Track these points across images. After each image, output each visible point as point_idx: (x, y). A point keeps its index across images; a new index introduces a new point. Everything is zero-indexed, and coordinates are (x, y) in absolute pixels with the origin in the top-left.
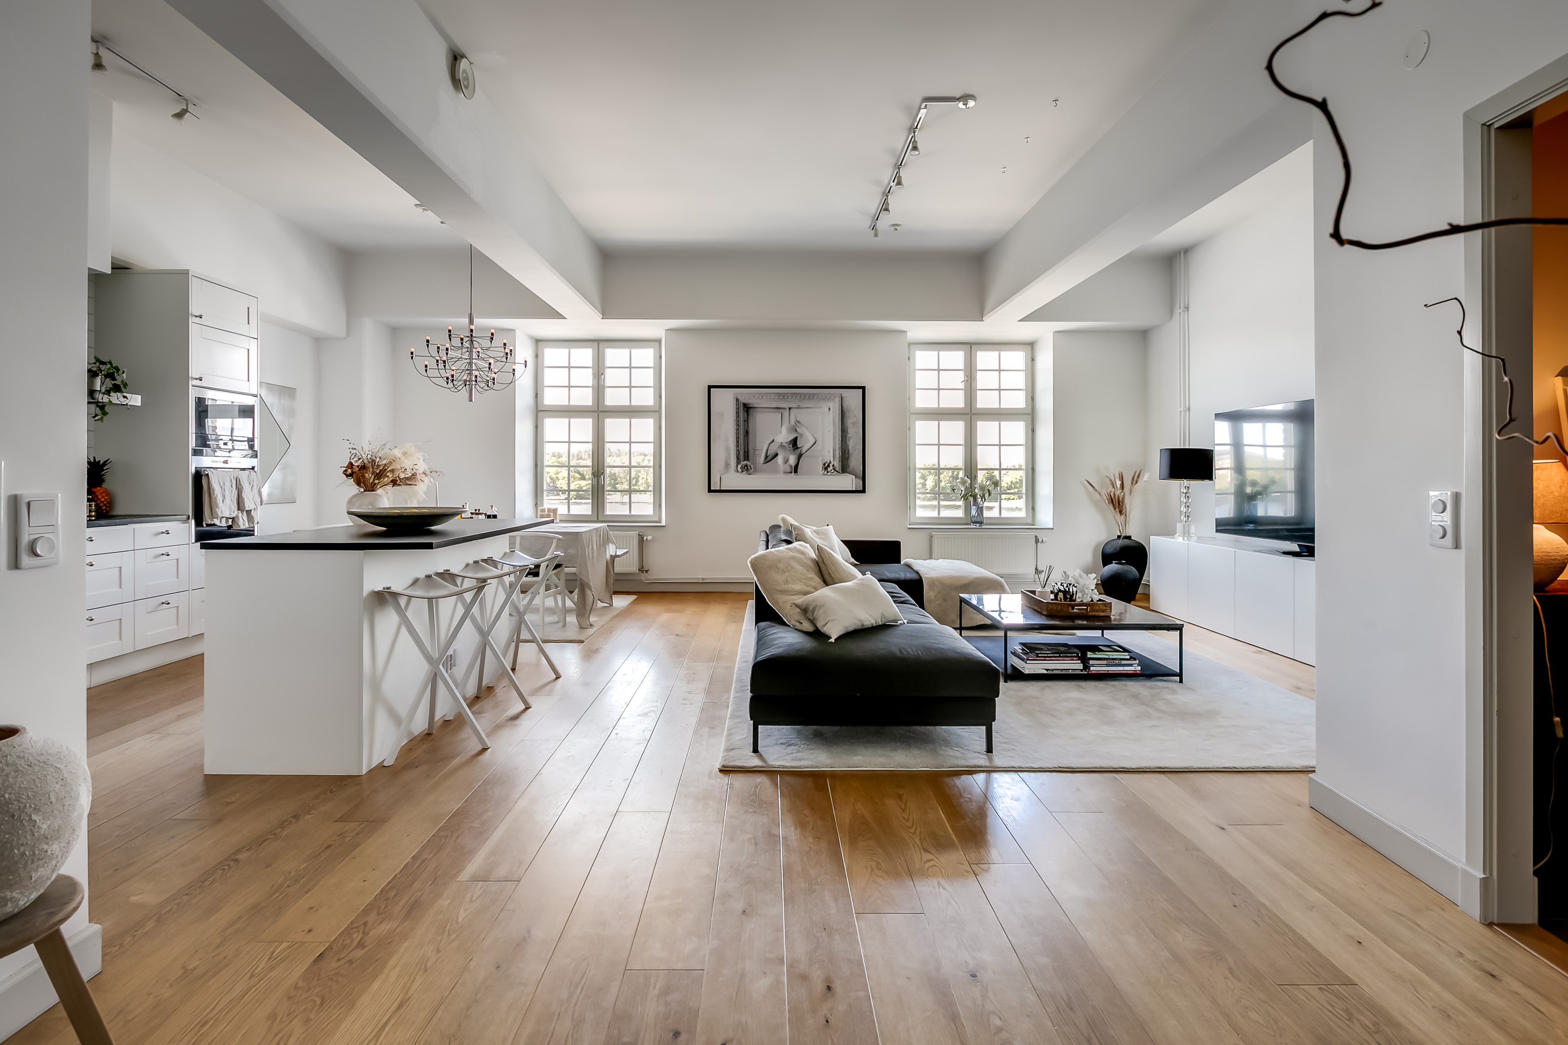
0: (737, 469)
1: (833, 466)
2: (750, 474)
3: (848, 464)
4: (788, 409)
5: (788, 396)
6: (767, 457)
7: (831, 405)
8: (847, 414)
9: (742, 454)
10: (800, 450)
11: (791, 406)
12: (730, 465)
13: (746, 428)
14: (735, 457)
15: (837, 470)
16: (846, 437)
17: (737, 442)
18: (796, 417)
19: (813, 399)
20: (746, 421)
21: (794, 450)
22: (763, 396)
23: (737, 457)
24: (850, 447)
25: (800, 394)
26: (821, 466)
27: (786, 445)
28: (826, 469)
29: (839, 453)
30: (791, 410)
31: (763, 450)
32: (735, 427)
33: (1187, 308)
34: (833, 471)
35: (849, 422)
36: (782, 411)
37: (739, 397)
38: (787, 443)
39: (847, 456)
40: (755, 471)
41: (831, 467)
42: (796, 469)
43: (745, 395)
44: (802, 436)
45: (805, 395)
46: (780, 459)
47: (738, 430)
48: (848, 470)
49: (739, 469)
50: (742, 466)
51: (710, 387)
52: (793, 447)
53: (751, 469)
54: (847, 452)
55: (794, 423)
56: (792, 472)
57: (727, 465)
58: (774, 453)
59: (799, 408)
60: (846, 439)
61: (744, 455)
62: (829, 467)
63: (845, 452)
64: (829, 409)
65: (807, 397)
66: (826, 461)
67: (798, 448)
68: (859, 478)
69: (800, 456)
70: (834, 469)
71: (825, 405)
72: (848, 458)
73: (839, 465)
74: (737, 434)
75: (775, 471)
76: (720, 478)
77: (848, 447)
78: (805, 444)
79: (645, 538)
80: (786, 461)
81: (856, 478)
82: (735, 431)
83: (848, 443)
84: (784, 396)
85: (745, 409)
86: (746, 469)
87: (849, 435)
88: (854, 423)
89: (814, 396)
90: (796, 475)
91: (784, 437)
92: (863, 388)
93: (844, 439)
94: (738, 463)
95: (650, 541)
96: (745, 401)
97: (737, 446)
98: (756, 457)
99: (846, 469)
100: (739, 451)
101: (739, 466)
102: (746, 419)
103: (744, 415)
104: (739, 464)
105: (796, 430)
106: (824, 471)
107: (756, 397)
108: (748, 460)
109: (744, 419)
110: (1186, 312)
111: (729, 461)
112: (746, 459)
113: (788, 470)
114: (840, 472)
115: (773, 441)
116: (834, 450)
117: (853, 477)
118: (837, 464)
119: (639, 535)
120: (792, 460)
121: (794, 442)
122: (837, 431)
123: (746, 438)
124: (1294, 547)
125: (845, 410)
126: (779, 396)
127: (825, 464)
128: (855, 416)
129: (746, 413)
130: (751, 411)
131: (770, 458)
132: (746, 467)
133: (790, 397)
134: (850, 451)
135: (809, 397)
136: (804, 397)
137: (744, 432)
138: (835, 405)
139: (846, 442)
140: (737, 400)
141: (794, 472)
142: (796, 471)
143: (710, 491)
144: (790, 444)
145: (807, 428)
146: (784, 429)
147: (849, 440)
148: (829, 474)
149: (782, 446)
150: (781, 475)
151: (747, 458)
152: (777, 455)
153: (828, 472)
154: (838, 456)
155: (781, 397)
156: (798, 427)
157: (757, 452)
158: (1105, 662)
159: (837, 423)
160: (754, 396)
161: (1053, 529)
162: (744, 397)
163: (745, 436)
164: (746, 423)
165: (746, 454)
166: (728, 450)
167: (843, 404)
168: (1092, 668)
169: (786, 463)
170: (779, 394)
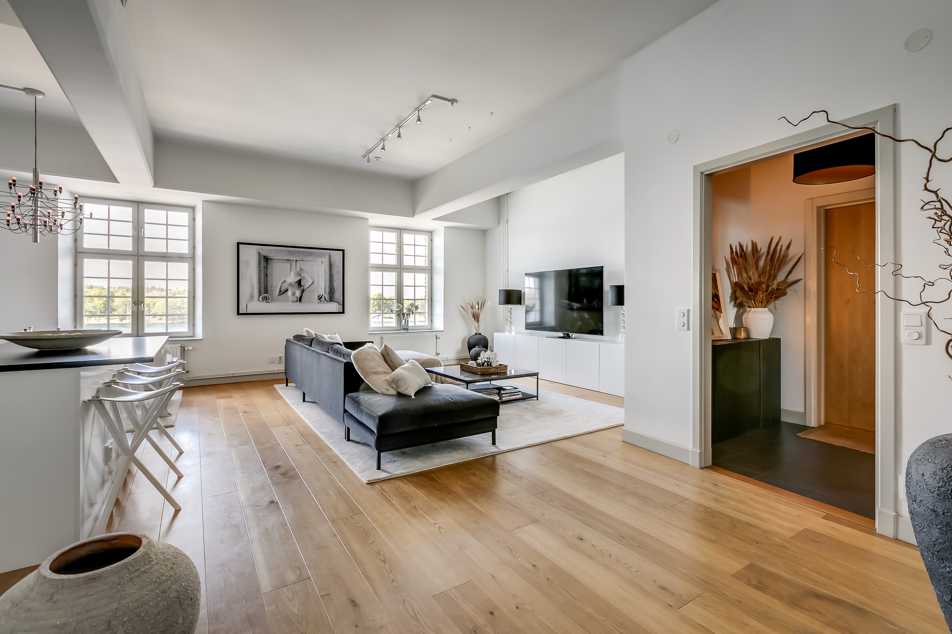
0: (259, 299)
1: (324, 297)
2: (268, 302)
3: (333, 296)
4: (295, 261)
5: (295, 253)
6: (280, 291)
7: (323, 260)
8: (333, 266)
9: (262, 289)
10: (303, 287)
11: (297, 259)
12: (254, 296)
13: (266, 272)
14: (258, 291)
15: (327, 300)
16: (332, 280)
17: (259, 281)
18: (300, 266)
19: (311, 255)
20: (266, 268)
21: (299, 287)
22: (277, 252)
23: (259, 291)
24: (335, 286)
25: (303, 252)
26: (317, 297)
27: (294, 284)
28: (320, 299)
29: (328, 289)
30: (297, 262)
31: (277, 287)
32: (258, 271)
33: (507, 222)
34: (324, 301)
35: (335, 271)
36: (291, 262)
37: (261, 252)
38: (294, 283)
39: (333, 291)
40: (272, 300)
41: (323, 298)
42: (300, 300)
43: (265, 251)
44: (304, 278)
45: (307, 252)
46: (289, 293)
47: (260, 273)
48: (334, 300)
49: (261, 299)
50: (263, 297)
51: (238, 244)
52: (298, 285)
53: (269, 299)
54: (333, 289)
55: (299, 270)
56: (298, 301)
57: (252, 297)
58: (286, 289)
59: (302, 260)
60: (332, 281)
61: (264, 290)
62: (322, 298)
63: (332, 289)
64: (322, 262)
65: (308, 254)
66: (320, 294)
67: (302, 286)
68: (340, 305)
69: (303, 291)
70: (325, 300)
71: (319, 260)
72: (334, 292)
73: (328, 297)
74: (259, 276)
75: (287, 300)
76: (247, 305)
77: (334, 286)
78: (306, 284)
79: (186, 349)
80: (294, 294)
81: (338, 305)
82: (258, 274)
83: (334, 283)
84: (292, 253)
85: (265, 260)
86: (266, 299)
87: (334, 279)
88: (337, 272)
89: (312, 254)
90: (301, 303)
91: (292, 278)
92: (343, 251)
93: (331, 281)
94: (260, 294)
95: (191, 350)
96: (265, 255)
97: (259, 284)
98: (273, 291)
99: (332, 299)
100: (260, 287)
101: (261, 297)
102: (266, 266)
103: (264, 263)
104: (260, 296)
105: (300, 275)
106: (318, 300)
107: (273, 252)
108: (267, 293)
109: (264, 266)
110: (507, 224)
111: (253, 294)
112: (266, 293)
113: (295, 300)
114: (329, 301)
115: (285, 281)
116: (325, 288)
117: (337, 304)
118: (327, 296)
119: (181, 346)
120: (298, 293)
121: (299, 283)
122: (327, 276)
123: (266, 279)
124: (561, 334)
125: (332, 263)
126: (289, 253)
127: (319, 296)
128: (338, 267)
129: (265, 262)
130: (269, 261)
131: (283, 292)
132: (265, 298)
133: (296, 254)
134: (335, 288)
135: (309, 254)
136: (306, 254)
137: (264, 275)
138: (326, 260)
139: (332, 283)
140: (259, 253)
141: (299, 301)
142: (300, 301)
143: (238, 314)
144: (297, 283)
145: (308, 274)
146: (292, 274)
147: (334, 282)
148: (322, 302)
149: (291, 284)
150: (290, 303)
151: (266, 291)
152: (287, 290)
153: (321, 301)
154: (327, 291)
155: (291, 253)
156: (302, 273)
157: (273, 288)
158: (508, 395)
159: (327, 271)
160: (272, 251)
161: (444, 331)
162: (264, 252)
163: (265, 277)
164: (266, 269)
165: (266, 289)
166: (252, 287)
167: (331, 260)
168: (503, 398)
169: (293, 295)
170: (289, 251)
